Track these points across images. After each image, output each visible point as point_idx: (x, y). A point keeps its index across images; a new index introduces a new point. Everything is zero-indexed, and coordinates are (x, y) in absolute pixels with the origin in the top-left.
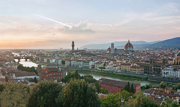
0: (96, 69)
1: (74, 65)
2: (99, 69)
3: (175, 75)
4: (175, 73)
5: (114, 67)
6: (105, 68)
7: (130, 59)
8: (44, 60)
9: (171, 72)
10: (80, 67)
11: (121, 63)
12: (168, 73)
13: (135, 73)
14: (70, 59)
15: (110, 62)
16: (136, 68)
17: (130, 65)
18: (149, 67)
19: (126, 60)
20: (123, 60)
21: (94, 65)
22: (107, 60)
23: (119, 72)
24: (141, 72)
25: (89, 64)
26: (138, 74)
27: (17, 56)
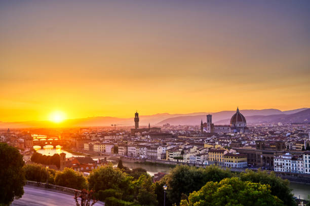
0: (169, 159)
1: (132, 154)
2: (174, 160)
3: (294, 168)
4: (294, 164)
5: (197, 155)
6: (182, 159)
7: (230, 141)
8: (85, 147)
9: (288, 163)
10: (142, 157)
11: (209, 149)
12: (284, 164)
13: (231, 166)
14: (127, 143)
15: (192, 148)
16: (232, 158)
17: (222, 151)
18: (255, 154)
19: (223, 144)
20: (217, 143)
21: (165, 154)
22: (188, 145)
23: (206, 165)
24: (241, 163)
25: (156, 152)
26: (236, 168)
27: (41, 140)
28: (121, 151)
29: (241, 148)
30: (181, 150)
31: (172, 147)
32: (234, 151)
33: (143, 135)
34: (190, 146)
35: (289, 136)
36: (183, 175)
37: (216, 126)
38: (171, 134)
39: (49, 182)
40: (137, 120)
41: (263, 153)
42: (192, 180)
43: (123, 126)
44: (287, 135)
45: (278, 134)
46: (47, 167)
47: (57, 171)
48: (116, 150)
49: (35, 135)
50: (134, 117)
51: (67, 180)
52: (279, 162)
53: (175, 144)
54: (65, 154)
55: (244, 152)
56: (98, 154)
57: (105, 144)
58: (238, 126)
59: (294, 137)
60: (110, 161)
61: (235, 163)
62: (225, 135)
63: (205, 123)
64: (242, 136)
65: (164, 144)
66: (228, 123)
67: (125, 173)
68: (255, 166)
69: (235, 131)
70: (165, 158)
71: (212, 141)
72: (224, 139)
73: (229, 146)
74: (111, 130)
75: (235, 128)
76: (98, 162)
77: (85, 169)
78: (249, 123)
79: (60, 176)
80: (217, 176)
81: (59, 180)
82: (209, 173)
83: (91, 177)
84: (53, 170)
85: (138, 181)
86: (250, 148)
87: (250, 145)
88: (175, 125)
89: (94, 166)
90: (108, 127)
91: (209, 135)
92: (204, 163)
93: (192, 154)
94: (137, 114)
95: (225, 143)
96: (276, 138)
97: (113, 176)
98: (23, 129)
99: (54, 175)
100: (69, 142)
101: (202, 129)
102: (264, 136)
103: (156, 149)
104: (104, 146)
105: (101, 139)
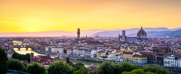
0: (98, 58)
1: (75, 54)
2: (101, 58)
3: (177, 65)
4: (176, 62)
5: (116, 56)
6: (107, 57)
7: (137, 47)
8: (46, 49)
9: (173, 61)
10: (82, 56)
11: (124, 52)
12: (170, 62)
13: (137, 63)
14: (72, 47)
15: (113, 51)
16: (138, 57)
17: (132, 53)
18: (152, 56)
19: (132, 49)
20: (129, 48)
21: (96, 54)
22: (110, 49)
23: (121, 62)
24: (143, 61)
25: (91, 53)
26: (140, 64)
27: (18, 44)
28: (69, 52)
29: (143, 51)
30: (106, 52)
31: (100, 50)
32: (139, 53)
33: (83, 43)
34: (111, 50)
35: (173, 44)
36: (107, 68)
37: (128, 37)
38: (100, 42)
39: (23, 71)
40: (79, 33)
41: (157, 55)
42: (113, 71)
43: (70, 36)
44: (172, 44)
45: (166, 43)
46: (22, 62)
47: (28, 64)
48: (65, 51)
49: (15, 42)
50: (77, 31)
51: (34, 70)
52: (167, 60)
53: (103, 49)
54: (34, 54)
55: (146, 54)
56: (54, 54)
57: (59, 47)
58: (142, 37)
59: (177, 45)
60: (62, 58)
61: (139, 60)
62: (133, 43)
63: (121, 36)
64: (144, 44)
65: (96, 48)
66: (136, 36)
67: (71, 66)
68: (152, 63)
69: (140, 40)
70: (96, 57)
71: (125, 47)
72: (133, 46)
73: (136, 50)
74: (62, 39)
75: (140, 39)
76: (54, 59)
77: (45, 63)
78: (149, 36)
79: (30, 67)
80: (128, 68)
81: (29, 70)
82: (123, 66)
83: (50, 68)
84: (26, 63)
85: (79, 71)
86: (149, 51)
87: (149, 50)
88: (102, 36)
89: (52, 62)
90: (60, 37)
91: (124, 43)
92: (120, 61)
93: (113, 55)
94: (79, 30)
95: (133, 48)
96: (165, 45)
97: (63, 67)
98: (7, 38)
99: (26, 66)
100: (36, 46)
101: (119, 39)
102: (158, 44)
103: (90, 51)
104: (58, 49)
105: (56, 45)
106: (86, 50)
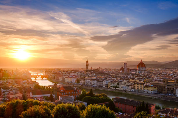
0: (110, 88)
1: (88, 84)
2: (113, 88)
5: (127, 86)
6: (118, 87)
8: (60, 79)
10: (94, 86)
13: (148, 93)
14: (84, 77)
15: (123, 81)
16: (149, 88)
17: (143, 84)
18: (162, 86)
19: (139, 79)
21: (108, 84)
23: (133, 91)
24: (154, 91)
25: (103, 83)
26: (151, 94)
27: (34, 74)
28: (81, 82)
30: (117, 82)
31: (111, 81)
32: (150, 84)
33: (91, 73)
34: (121, 80)
40: (87, 65)
41: (167, 86)
44: (171, 75)
45: (165, 74)
48: (78, 81)
57: (71, 78)
61: (150, 90)
62: (136, 74)
65: (106, 79)
68: (162, 93)
69: (139, 72)
70: (108, 86)
91: (128, 74)
92: (131, 91)
93: (124, 85)
94: (87, 62)
100: (50, 76)
103: (102, 81)
106: (98, 80)
